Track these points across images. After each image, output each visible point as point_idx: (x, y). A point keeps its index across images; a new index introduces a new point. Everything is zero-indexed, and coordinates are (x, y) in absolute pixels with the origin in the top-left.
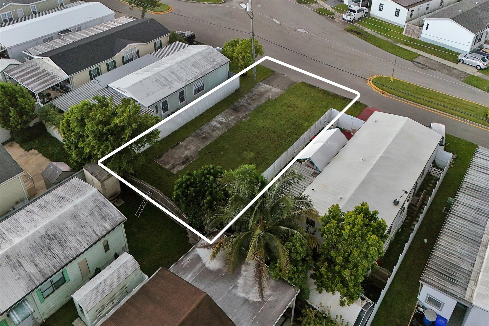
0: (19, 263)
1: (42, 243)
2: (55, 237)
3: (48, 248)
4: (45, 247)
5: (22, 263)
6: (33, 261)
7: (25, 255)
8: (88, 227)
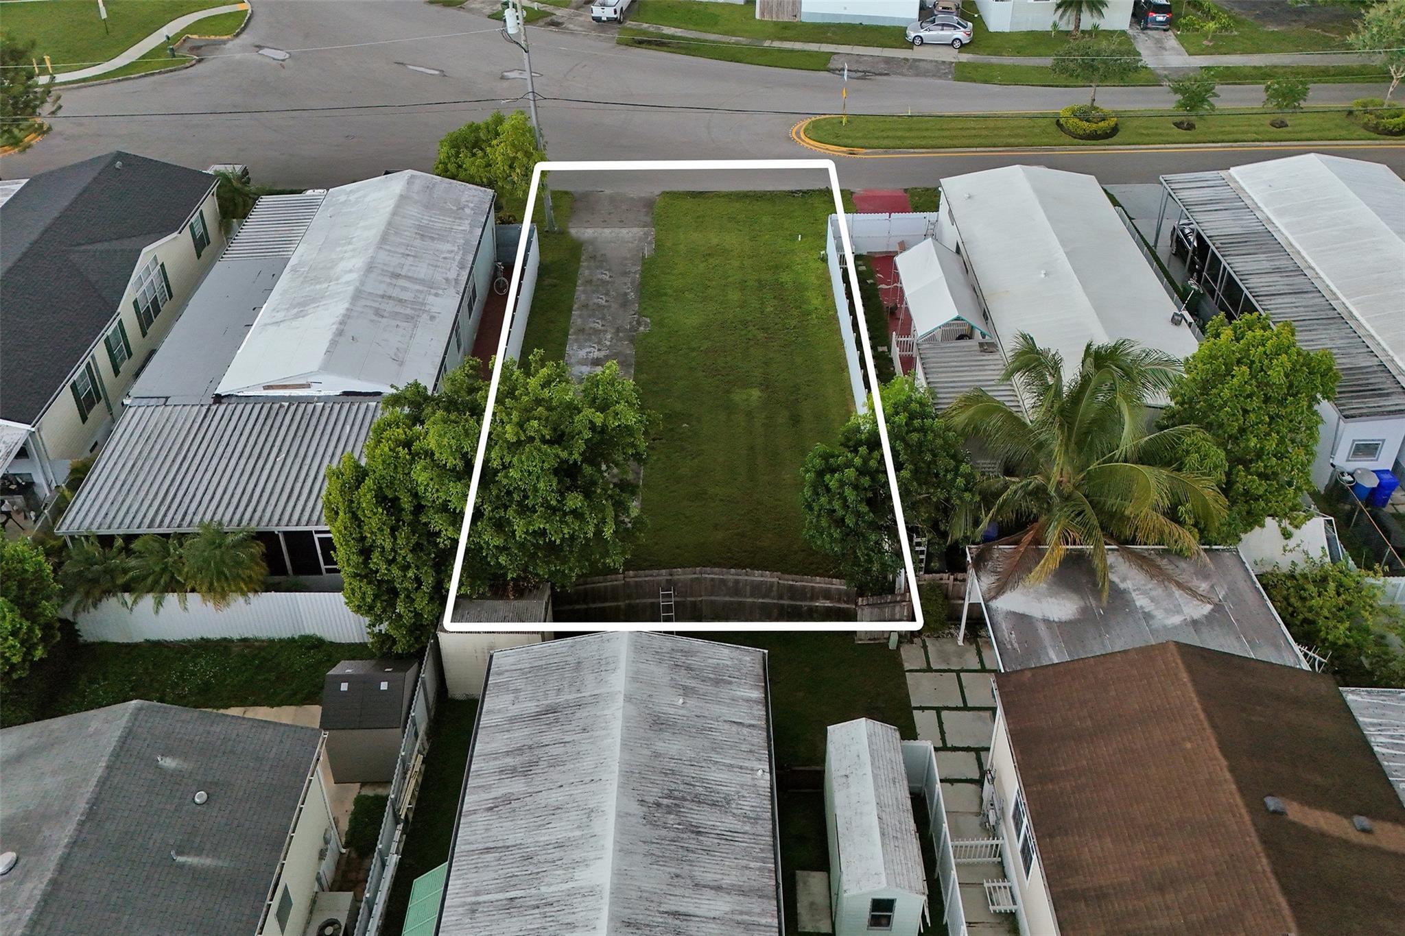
0: (676, 914)
1: (664, 832)
2: (675, 798)
3: (693, 832)
4: (682, 835)
5: (682, 909)
6: (696, 885)
7: (664, 887)
8: (715, 725)
